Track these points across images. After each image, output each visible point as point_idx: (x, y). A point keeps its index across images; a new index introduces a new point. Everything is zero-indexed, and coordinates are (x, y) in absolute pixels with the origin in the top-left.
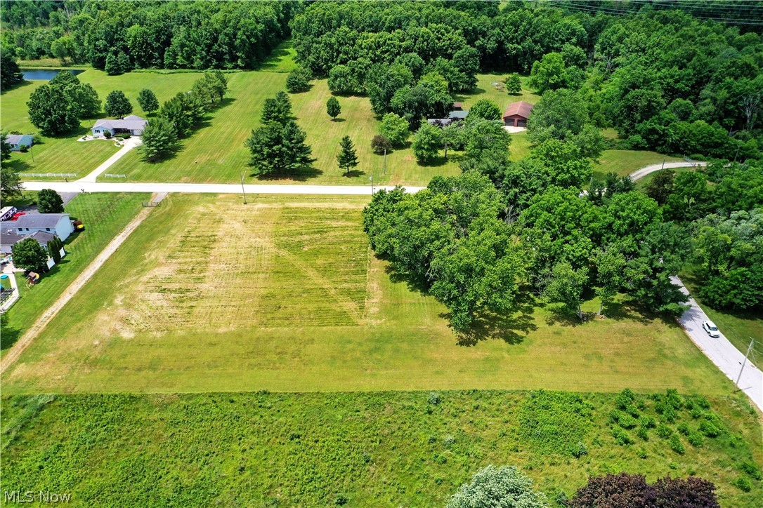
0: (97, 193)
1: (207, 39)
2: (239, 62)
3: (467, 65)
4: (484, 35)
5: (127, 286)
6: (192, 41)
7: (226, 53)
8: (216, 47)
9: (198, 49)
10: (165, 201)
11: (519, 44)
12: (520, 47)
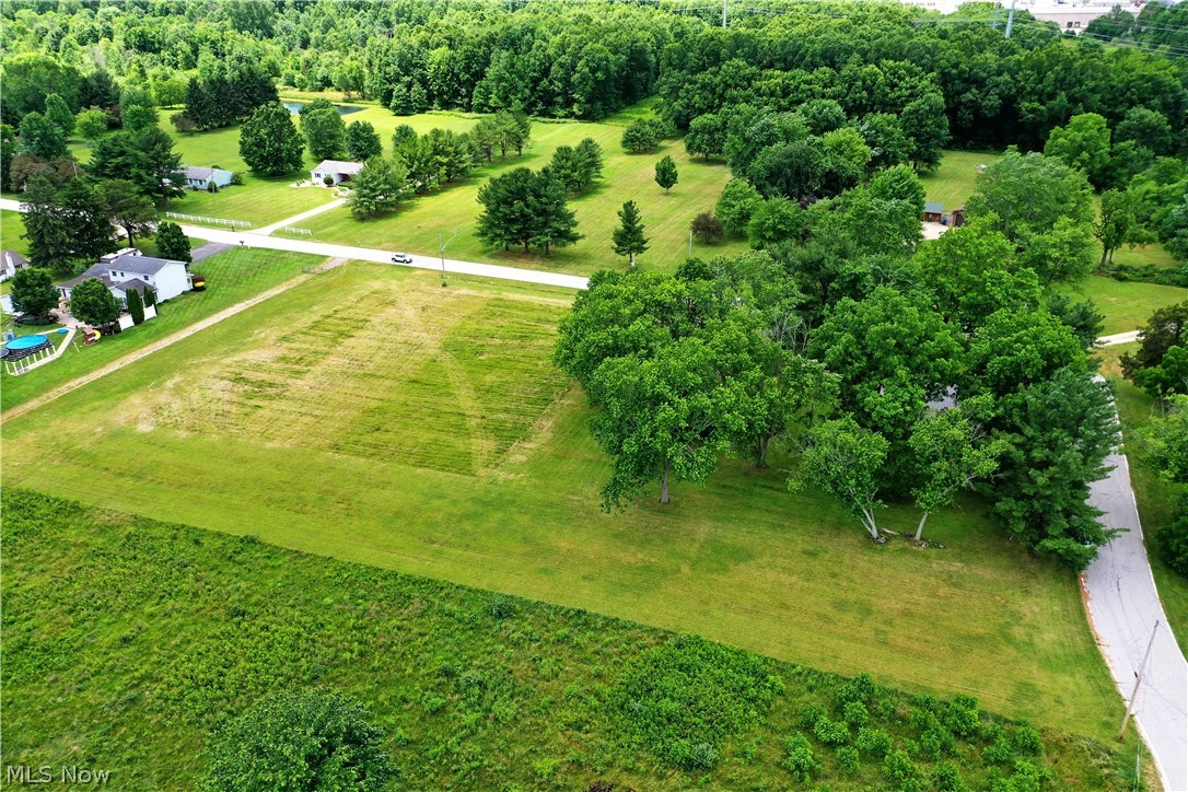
0: (258, 249)
1: (534, 71)
2: (575, 108)
3: (922, 127)
4: (980, 83)
5: (197, 366)
6: (514, 73)
7: (559, 94)
8: (545, 82)
9: (521, 84)
10: (336, 270)
11: (1043, 103)
12: (1042, 108)
